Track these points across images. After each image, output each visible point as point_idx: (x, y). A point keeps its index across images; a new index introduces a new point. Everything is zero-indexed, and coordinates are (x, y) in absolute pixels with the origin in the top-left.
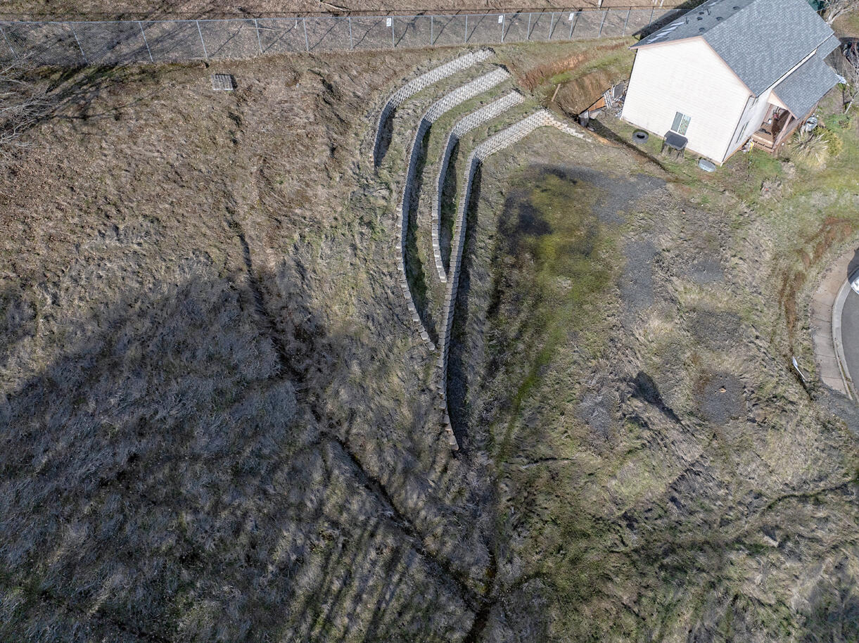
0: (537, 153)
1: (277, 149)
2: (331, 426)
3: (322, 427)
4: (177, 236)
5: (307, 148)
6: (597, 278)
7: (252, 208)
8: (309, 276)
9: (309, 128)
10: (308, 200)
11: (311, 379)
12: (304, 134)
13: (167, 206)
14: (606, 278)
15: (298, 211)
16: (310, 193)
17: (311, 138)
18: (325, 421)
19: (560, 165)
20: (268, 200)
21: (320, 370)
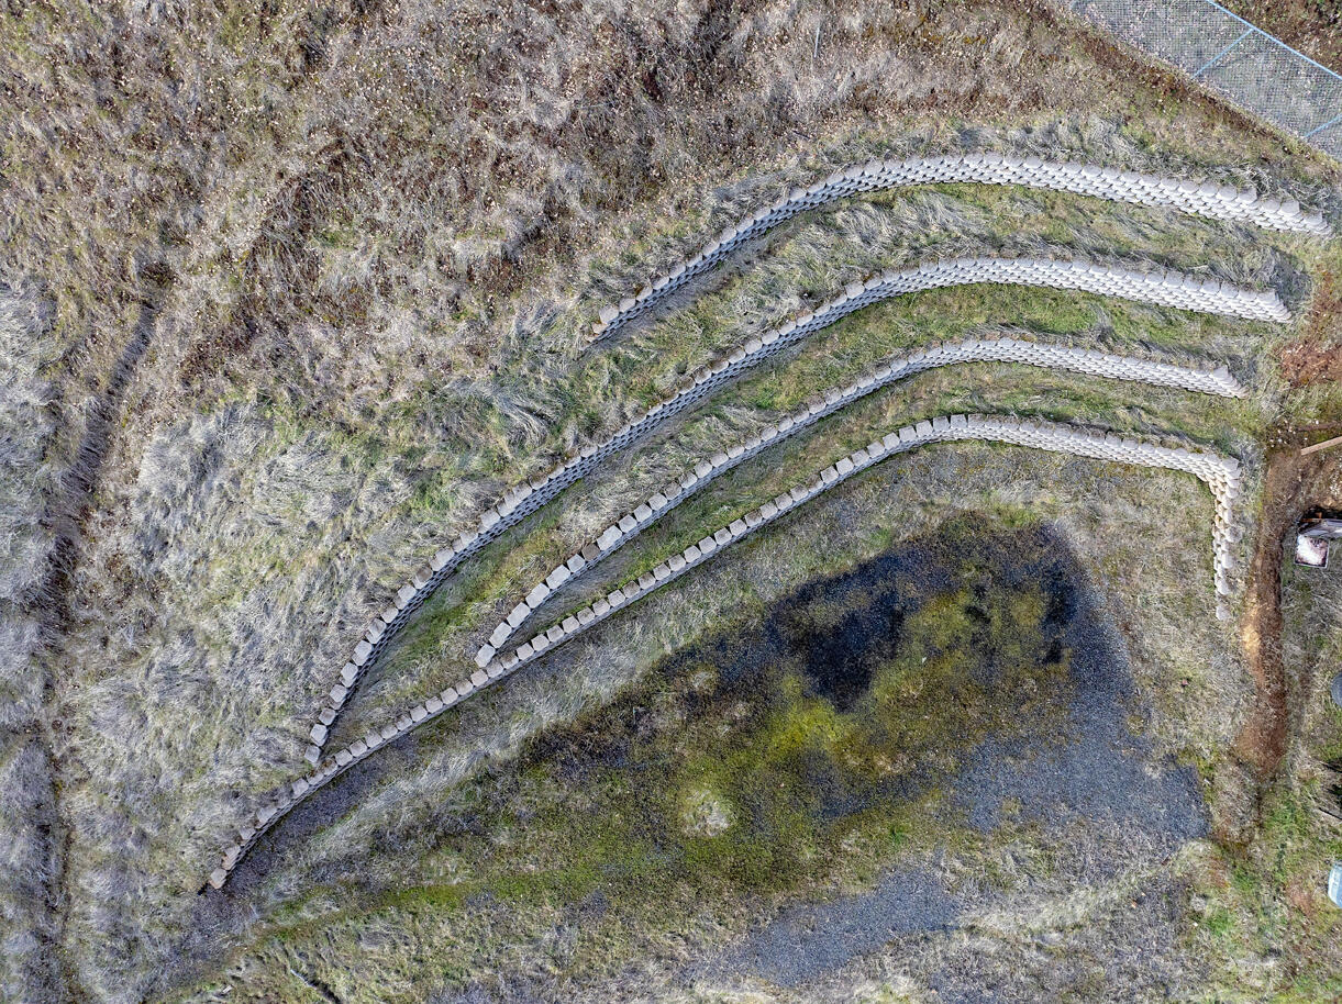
0: (1093, 519)
1: (394, 148)
2: (56, 726)
3: (45, 715)
4: (18, 220)
5: (468, 193)
6: (776, 866)
7: (225, 257)
8: (216, 483)
9: (523, 143)
10: (361, 320)
11: (81, 642)
12: (493, 155)
13: (38, 133)
14: (786, 882)
15: (316, 334)
16: (377, 310)
17: (502, 174)
18: (54, 709)
19: (1098, 592)
20: (267, 265)
21: (105, 642)
